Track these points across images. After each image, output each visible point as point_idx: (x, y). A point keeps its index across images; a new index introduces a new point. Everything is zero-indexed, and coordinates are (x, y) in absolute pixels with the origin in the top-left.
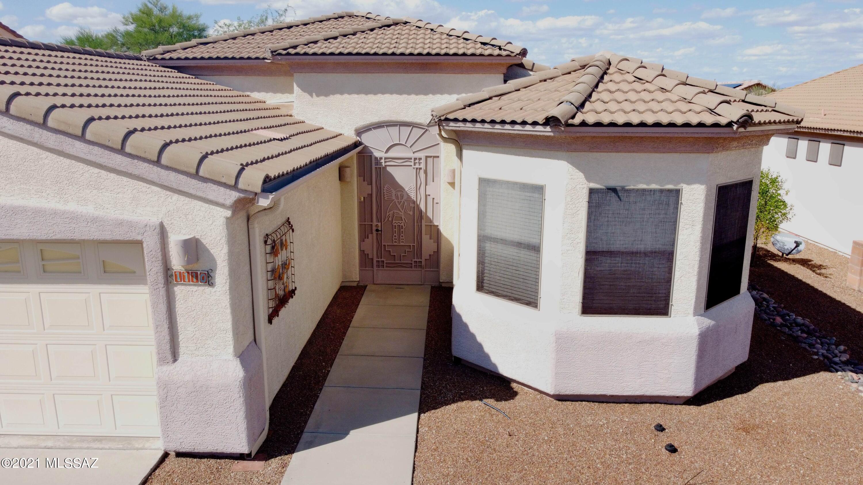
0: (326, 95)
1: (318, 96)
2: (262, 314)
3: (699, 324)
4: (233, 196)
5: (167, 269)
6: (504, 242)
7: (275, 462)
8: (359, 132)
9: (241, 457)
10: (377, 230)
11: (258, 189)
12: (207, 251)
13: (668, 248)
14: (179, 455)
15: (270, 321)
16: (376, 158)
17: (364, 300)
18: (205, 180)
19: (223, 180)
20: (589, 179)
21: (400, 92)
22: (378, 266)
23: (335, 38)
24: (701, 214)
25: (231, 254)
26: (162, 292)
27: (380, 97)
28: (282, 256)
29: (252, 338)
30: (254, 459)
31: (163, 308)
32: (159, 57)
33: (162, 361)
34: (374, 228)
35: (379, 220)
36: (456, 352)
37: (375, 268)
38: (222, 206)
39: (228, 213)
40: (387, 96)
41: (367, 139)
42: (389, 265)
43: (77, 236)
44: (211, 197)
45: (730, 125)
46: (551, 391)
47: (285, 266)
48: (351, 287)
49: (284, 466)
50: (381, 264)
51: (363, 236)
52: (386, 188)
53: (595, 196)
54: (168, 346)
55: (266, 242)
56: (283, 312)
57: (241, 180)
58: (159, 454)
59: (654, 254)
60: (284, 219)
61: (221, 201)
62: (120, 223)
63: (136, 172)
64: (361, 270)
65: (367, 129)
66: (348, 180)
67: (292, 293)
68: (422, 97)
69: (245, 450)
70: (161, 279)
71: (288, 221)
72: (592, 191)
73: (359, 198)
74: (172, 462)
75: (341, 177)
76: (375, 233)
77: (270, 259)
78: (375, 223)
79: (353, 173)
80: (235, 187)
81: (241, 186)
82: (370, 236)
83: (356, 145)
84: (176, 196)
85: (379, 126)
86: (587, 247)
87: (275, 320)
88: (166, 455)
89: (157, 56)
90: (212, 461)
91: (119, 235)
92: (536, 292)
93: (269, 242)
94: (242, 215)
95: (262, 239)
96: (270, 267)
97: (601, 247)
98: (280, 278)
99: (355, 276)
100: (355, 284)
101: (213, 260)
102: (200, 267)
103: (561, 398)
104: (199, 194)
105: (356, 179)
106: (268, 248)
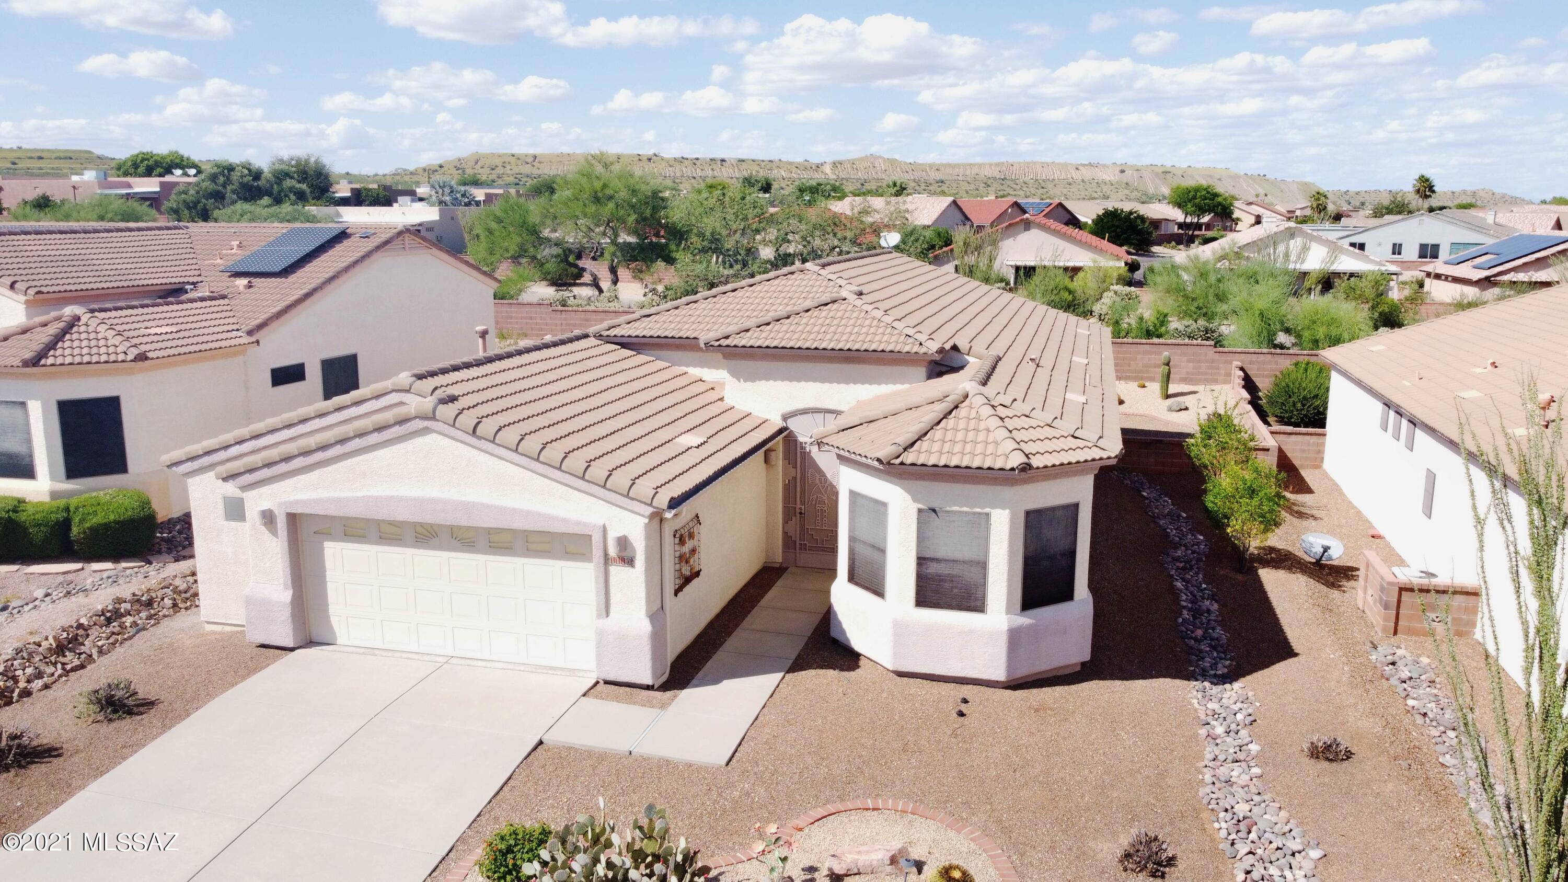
0: (753, 381)
1: (745, 381)
2: (669, 588)
3: (1009, 622)
4: (649, 510)
5: (606, 555)
6: (864, 543)
7: (669, 694)
8: (785, 418)
9: (648, 688)
10: (801, 513)
11: (665, 506)
12: (631, 544)
13: (982, 559)
14: (607, 682)
15: (676, 595)
16: (801, 443)
17: (780, 583)
18: (632, 499)
19: (644, 500)
20: (915, 500)
21: (823, 381)
22: (801, 549)
23: (768, 324)
24: (1007, 534)
25: (648, 547)
26: (602, 569)
27: (803, 384)
28: (689, 545)
29: (660, 606)
30: (657, 690)
31: (602, 580)
32: (605, 333)
33: (599, 616)
34: (798, 511)
35: (803, 503)
36: (834, 634)
37: (798, 551)
38: (643, 516)
39: (647, 521)
40: (811, 384)
41: (793, 424)
42: (811, 549)
43: (551, 530)
44: (635, 510)
45: (1013, 469)
46: (891, 667)
47: (693, 551)
48: (773, 568)
49: (675, 696)
50: (803, 547)
51: (786, 520)
52: (810, 472)
53: (923, 514)
54: (603, 606)
55: (675, 536)
56: (687, 589)
57: (655, 500)
58: (594, 681)
59: (970, 562)
60: (694, 515)
61: (642, 512)
62: (579, 523)
63: (591, 492)
64: (783, 552)
65: (793, 414)
66: (773, 463)
67: (697, 574)
68: (843, 386)
69: (649, 682)
70: (602, 561)
71: (697, 516)
72: (920, 511)
73: (784, 481)
74: (601, 686)
75: (767, 460)
76: (798, 515)
77: (677, 547)
78: (798, 506)
79: (778, 457)
80: (651, 505)
81: (654, 504)
82: (794, 518)
83: (781, 431)
84: (614, 507)
85: (805, 412)
86: (917, 553)
87: (680, 594)
88: (597, 683)
89: (602, 333)
90: (628, 689)
91: (577, 530)
92: (883, 585)
93: (678, 536)
94: (657, 520)
95: (672, 533)
96: (678, 554)
97: (928, 554)
98: (687, 562)
99: (779, 558)
100: (778, 565)
101: (634, 551)
102: (626, 554)
103: (901, 674)
104: (629, 507)
105: (781, 462)
106: (677, 540)
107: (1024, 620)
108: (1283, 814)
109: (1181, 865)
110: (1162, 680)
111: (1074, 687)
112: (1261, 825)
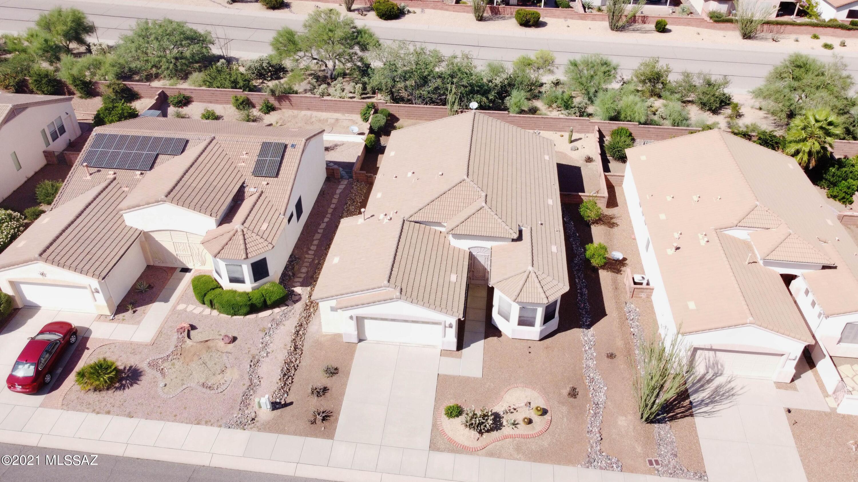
3: (540, 327)
8: (469, 248)
13: (535, 316)
24: (541, 311)
30: (455, 351)
33: (443, 337)
41: (472, 250)
46: (511, 337)
49: (462, 353)
52: (476, 261)
58: (441, 350)
59: (532, 316)
65: (472, 248)
84: (448, 317)
85: (475, 247)
92: (510, 321)
97: (521, 316)
103: (514, 339)
107: (544, 327)
108: (600, 376)
109: (579, 394)
110: (574, 329)
111: (554, 337)
112: (595, 380)
